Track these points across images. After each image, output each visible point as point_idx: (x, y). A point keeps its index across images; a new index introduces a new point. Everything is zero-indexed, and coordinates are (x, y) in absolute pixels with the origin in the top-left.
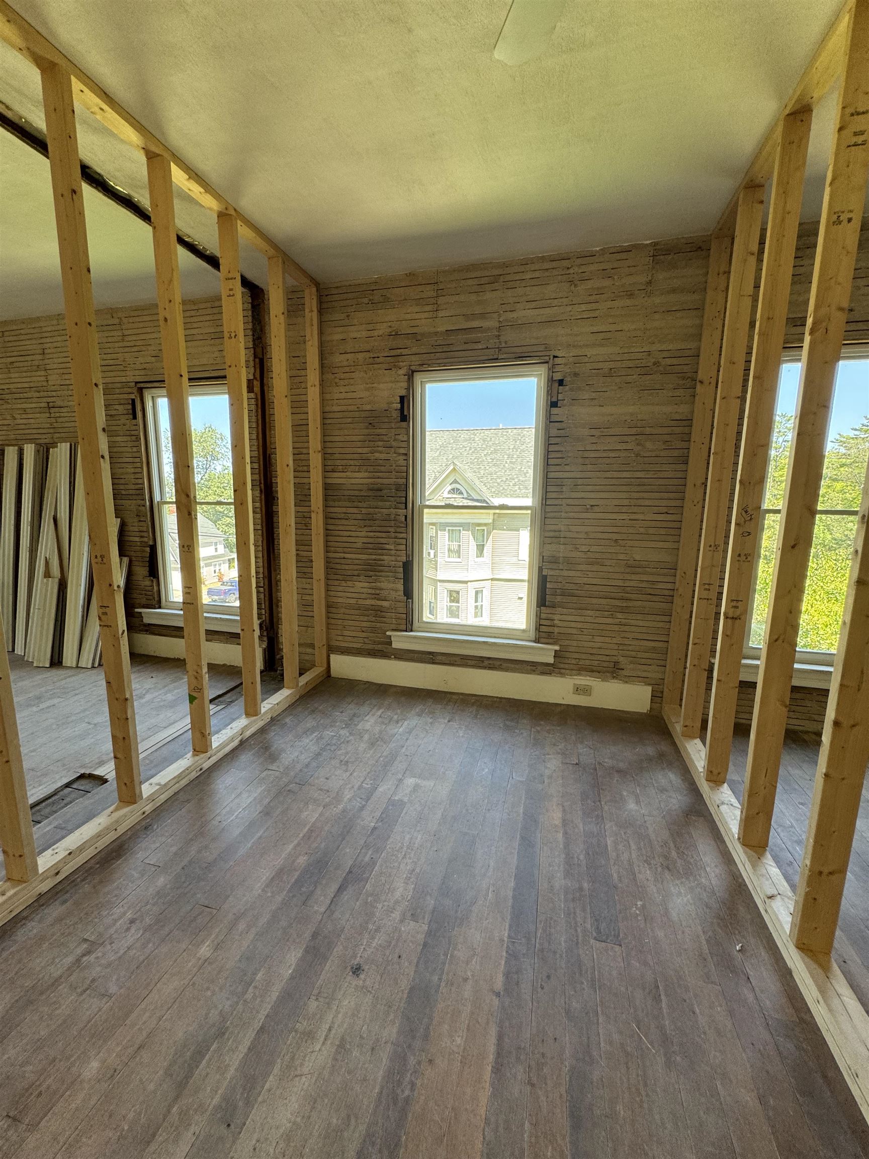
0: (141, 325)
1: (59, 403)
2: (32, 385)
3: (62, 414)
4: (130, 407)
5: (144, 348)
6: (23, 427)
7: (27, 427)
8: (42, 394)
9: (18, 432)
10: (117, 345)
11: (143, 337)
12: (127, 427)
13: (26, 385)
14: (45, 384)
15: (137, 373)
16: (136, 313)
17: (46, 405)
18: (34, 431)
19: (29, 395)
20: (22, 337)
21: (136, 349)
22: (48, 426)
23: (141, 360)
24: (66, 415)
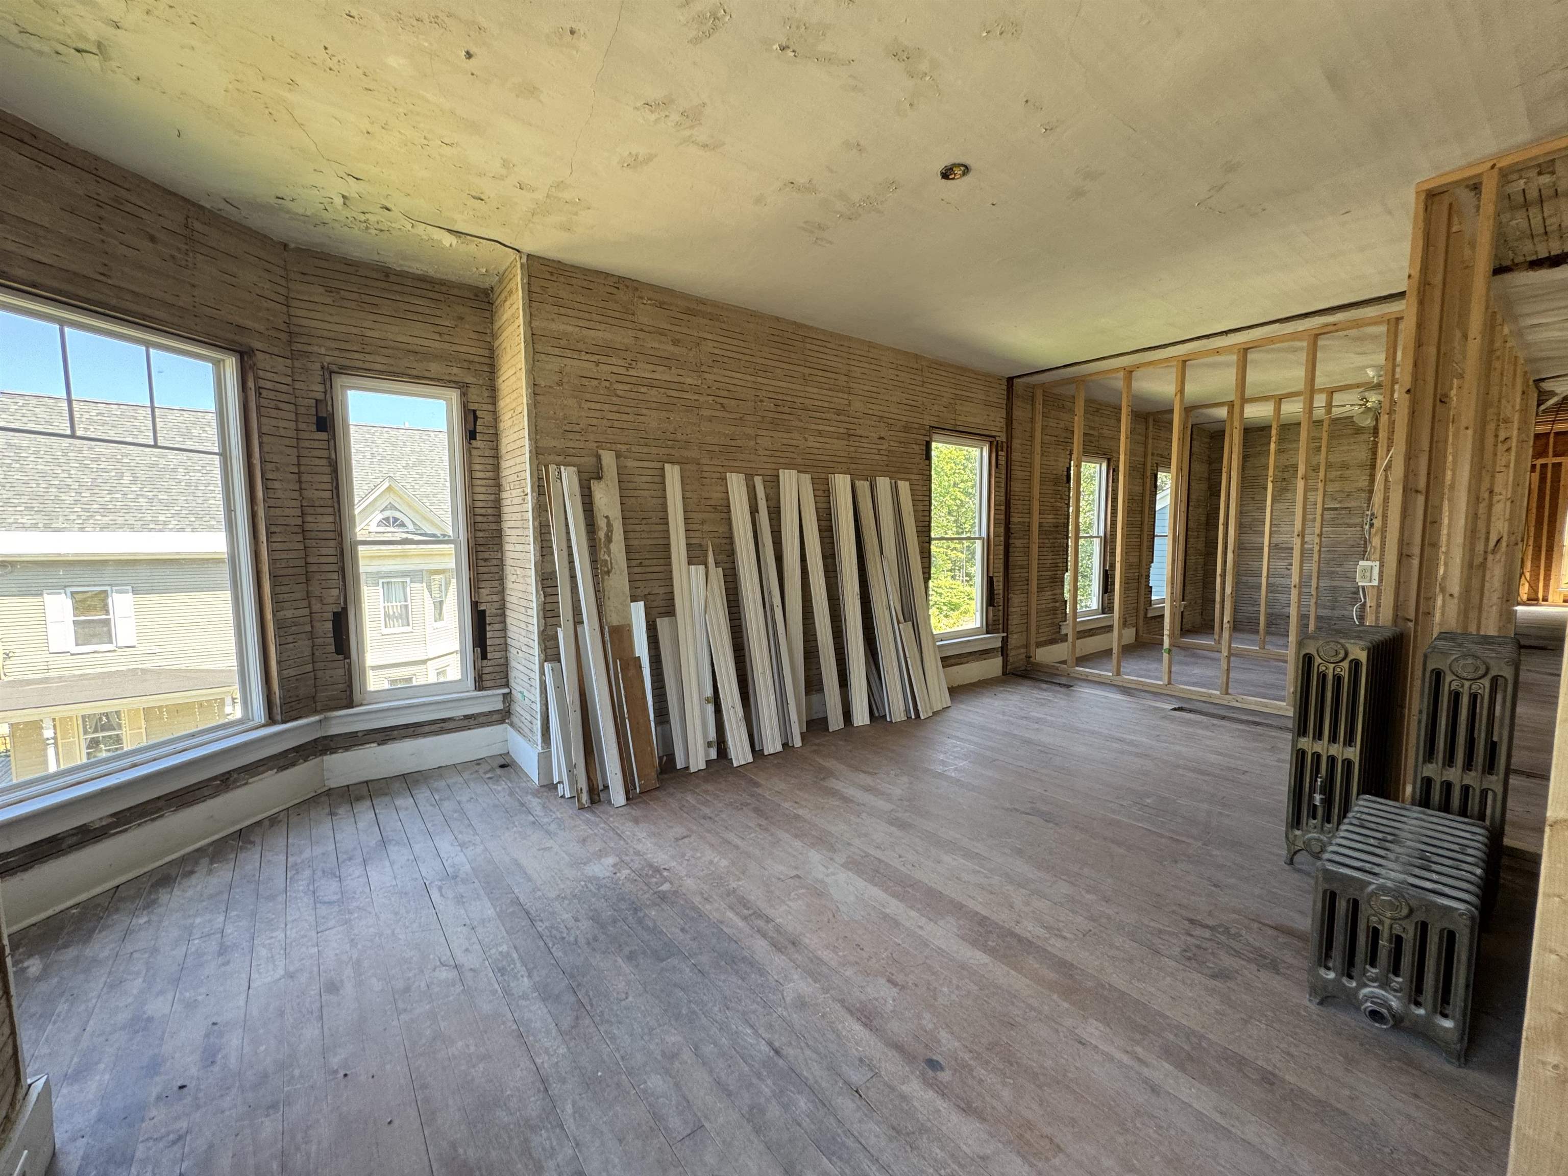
0: (938, 377)
1: (859, 432)
2: (832, 406)
3: (862, 445)
4: (924, 448)
5: (938, 398)
6: (816, 451)
7: (821, 452)
8: (842, 418)
9: (808, 456)
10: (918, 388)
11: (939, 388)
12: (920, 467)
13: (826, 405)
14: (846, 408)
15: (932, 419)
16: (936, 366)
17: (845, 431)
18: (827, 458)
19: (827, 416)
20: (826, 351)
21: (932, 397)
22: (846, 454)
23: (936, 407)
24: (866, 445)
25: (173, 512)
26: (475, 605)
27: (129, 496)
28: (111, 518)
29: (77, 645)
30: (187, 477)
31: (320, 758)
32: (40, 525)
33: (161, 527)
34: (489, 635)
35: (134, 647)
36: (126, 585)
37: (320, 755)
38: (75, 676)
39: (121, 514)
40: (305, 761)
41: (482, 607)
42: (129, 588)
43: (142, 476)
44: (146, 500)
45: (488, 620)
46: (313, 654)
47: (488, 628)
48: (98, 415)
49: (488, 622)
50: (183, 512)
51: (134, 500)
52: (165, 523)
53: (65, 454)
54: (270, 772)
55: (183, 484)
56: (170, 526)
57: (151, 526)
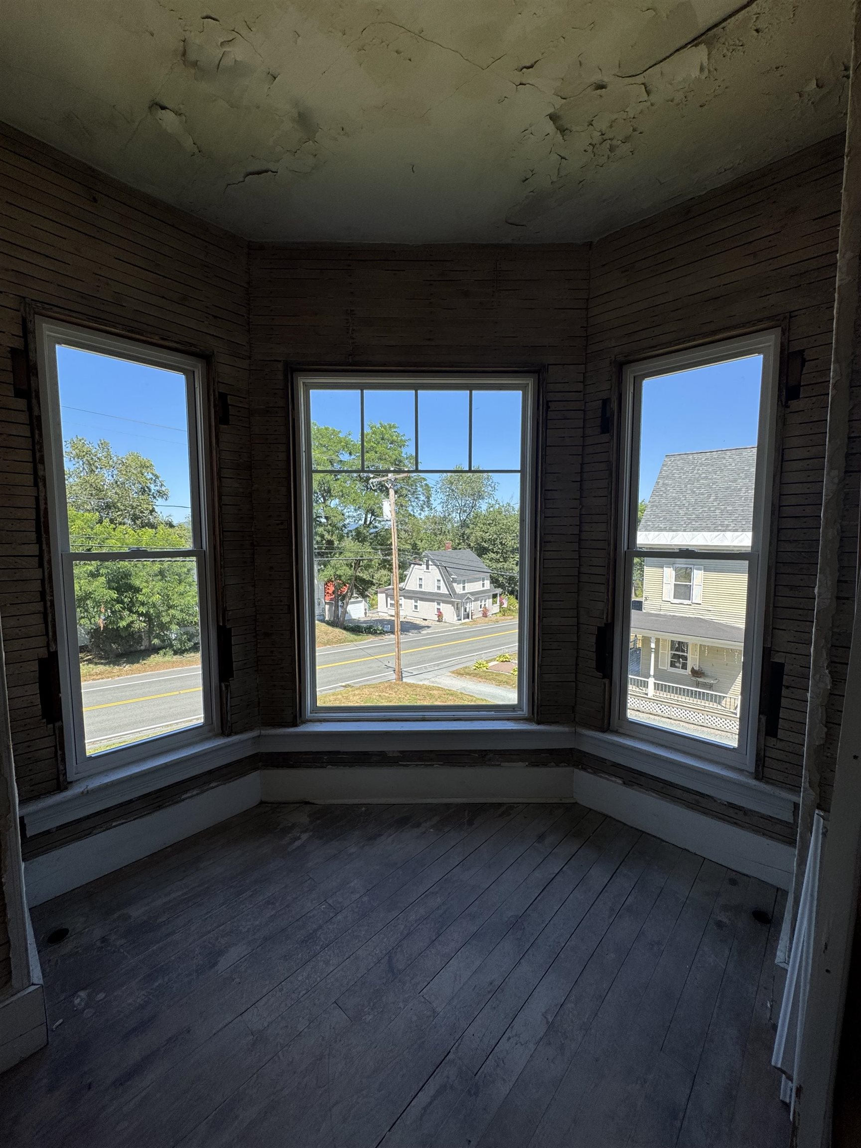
25: (733, 518)
26: (767, 653)
27: (711, 509)
28: (699, 523)
29: (674, 598)
30: (747, 494)
31: (572, 768)
32: (668, 528)
33: (724, 528)
34: (784, 702)
35: (700, 604)
36: (702, 565)
37: (573, 766)
38: (671, 615)
39: (704, 521)
40: (557, 766)
41: (778, 659)
42: (703, 567)
43: (720, 495)
44: (720, 511)
45: (786, 680)
46: (577, 665)
47: (784, 692)
48: (706, 459)
49: (784, 683)
50: (740, 518)
51: (714, 511)
52: (728, 526)
53: (686, 486)
54: (520, 764)
55: (743, 499)
56: (730, 528)
57: (720, 528)
